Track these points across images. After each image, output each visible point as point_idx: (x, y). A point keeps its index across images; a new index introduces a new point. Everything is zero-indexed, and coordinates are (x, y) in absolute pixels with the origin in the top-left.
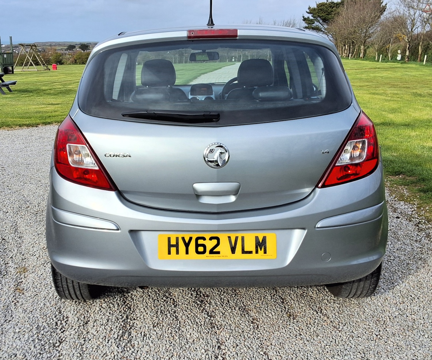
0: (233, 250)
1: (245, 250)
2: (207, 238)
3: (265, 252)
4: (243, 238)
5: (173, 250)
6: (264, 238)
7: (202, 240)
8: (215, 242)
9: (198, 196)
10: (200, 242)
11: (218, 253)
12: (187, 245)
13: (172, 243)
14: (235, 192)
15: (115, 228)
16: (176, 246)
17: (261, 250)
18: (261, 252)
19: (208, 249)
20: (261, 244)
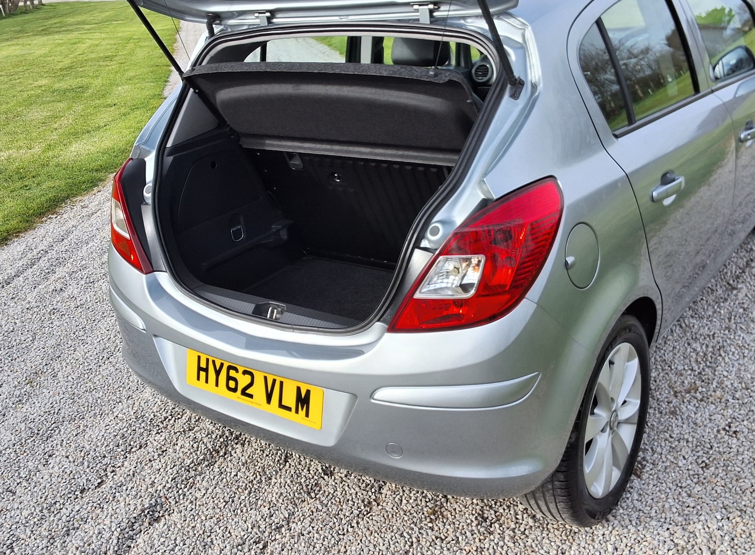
0: (269, 399)
1: (283, 404)
2: (240, 371)
3: (307, 415)
4: (282, 383)
5: (203, 374)
6: (308, 392)
7: (234, 372)
8: (248, 379)
10: (232, 373)
11: (251, 396)
12: (218, 373)
13: (201, 366)
16: (206, 370)
17: (302, 409)
18: (302, 413)
19: (241, 387)
20: (303, 400)
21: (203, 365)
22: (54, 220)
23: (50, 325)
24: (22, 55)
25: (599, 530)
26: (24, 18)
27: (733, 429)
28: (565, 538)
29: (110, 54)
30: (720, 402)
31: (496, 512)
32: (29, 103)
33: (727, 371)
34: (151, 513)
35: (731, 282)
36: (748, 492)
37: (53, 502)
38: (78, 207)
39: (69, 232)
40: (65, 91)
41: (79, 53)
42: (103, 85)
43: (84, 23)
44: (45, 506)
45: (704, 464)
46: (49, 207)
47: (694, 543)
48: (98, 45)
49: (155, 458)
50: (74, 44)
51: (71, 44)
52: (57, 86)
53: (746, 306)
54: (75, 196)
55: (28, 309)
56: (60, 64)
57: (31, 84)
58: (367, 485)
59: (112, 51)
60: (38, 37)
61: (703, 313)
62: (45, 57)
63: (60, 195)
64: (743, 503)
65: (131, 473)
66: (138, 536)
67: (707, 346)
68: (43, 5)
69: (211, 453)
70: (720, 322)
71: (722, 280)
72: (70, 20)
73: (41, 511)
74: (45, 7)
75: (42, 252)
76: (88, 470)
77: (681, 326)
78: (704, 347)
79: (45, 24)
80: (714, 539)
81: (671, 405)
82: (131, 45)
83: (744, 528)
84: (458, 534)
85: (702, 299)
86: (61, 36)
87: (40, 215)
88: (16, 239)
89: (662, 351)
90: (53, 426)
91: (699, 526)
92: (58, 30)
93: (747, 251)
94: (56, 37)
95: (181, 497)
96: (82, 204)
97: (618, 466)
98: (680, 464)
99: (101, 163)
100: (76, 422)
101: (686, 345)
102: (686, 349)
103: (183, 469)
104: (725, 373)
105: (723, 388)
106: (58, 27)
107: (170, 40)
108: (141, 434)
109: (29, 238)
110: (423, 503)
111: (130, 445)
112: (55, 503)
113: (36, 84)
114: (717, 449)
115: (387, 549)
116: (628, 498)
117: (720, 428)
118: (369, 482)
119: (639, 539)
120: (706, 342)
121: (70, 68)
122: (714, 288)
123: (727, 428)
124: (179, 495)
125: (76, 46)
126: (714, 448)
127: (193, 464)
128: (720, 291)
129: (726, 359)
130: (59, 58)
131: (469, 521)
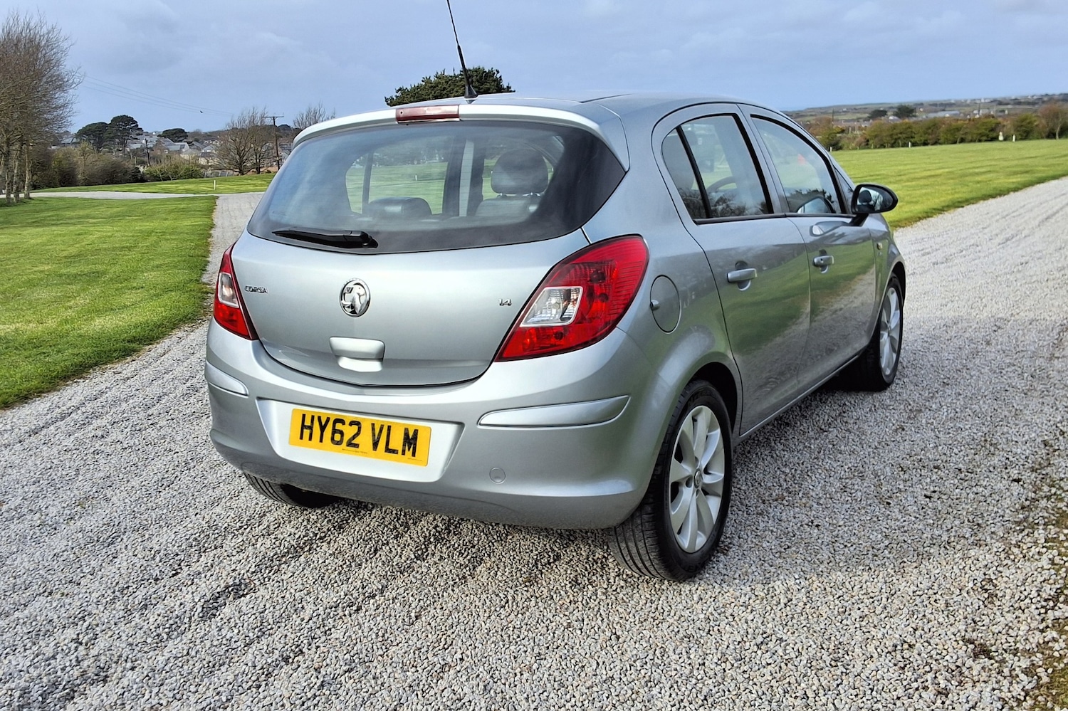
0: (375, 445)
1: (390, 447)
2: (347, 422)
3: (414, 454)
4: (389, 428)
5: (307, 432)
6: (416, 432)
7: (341, 424)
8: (355, 428)
9: (336, 355)
10: (339, 426)
11: (356, 446)
12: (323, 428)
13: (305, 424)
14: (380, 357)
15: (244, 393)
16: (311, 428)
17: (409, 450)
18: (409, 453)
19: (346, 438)
20: (411, 441)
21: (308, 423)
22: (82, 384)
23: (96, 463)
24: (13, 244)
25: (686, 588)
26: (6, 210)
27: (815, 524)
28: (654, 593)
29: (128, 244)
30: (805, 507)
31: (589, 580)
32: (31, 284)
33: (813, 486)
34: (235, 591)
35: (823, 427)
36: (825, 562)
37: (125, 586)
38: (109, 374)
39: (102, 393)
40: (75, 276)
41: (87, 243)
42: (123, 271)
43: (88, 217)
44: (117, 589)
45: (787, 547)
46: (74, 372)
47: (773, 594)
48: (110, 237)
49: (234, 554)
50: (79, 234)
51: (76, 235)
52: (64, 271)
53: (835, 443)
54: (106, 363)
55: (65, 450)
56: (64, 252)
57: (29, 269)
58: (461, 565)
59: (130, 241)
60: (29, 228)
61: (794, 447)
62: (43, 246)
63: (86, 362)
64: (820, 569)
65: (209, 564)
66: (223, 607)
67: (796, 470)
68: (30, 198)
69: (295, 548)
70: (810, 454)
71: (814, 425)
72: (68, 214)
73: (114, 592)
74: (33, 202)
75: (72, 408)
76: (160, 564)
77: (772, 457)
78: (793, 471)
79: (36, 216)
80: (792, 591)
81: (759, 509)
82: (153, 238)
83: (820, 585)
84: (552, 593)
85: (794, 438)
86: (59, 228)
87: (65, 378)
88: (37, 399)
89: (753, 473)
90: (114, 535)
91: (779, 583)
92: (53, 222)
93: (840, 406)
94: (54, 228)
95: (266, 579)
96: (115, 370)
97: (704, 532)
98: (764, 545)
99: (134, 334)
100: (140, 532)
101: (776, 469)
102: (776, 471)
103: (267, 559)
104: (811, 487)
105: (808, 497)
106: (54, 220)
107: (203, 234)
108: (216, 539)
109: (54, 397)
110: (518, 575)
111: (204, 547)
112: (128, 587)
113: (36, 269)
114: (799, 537)
115: (483, 604)
116: (714, 568)
117: (803, 523)
118: (463, 563)
119: (723, 592)
120: (795, 467)
121: (78, 256)
122: (806, 430)
123: (810, 524)
124: (264, 578)
125: (82, 237)
126: (796, 536)
127: (276, 556)
128: (812, 433)
129: (813, 478)
130: (62, 247)
131: (563, 584)
